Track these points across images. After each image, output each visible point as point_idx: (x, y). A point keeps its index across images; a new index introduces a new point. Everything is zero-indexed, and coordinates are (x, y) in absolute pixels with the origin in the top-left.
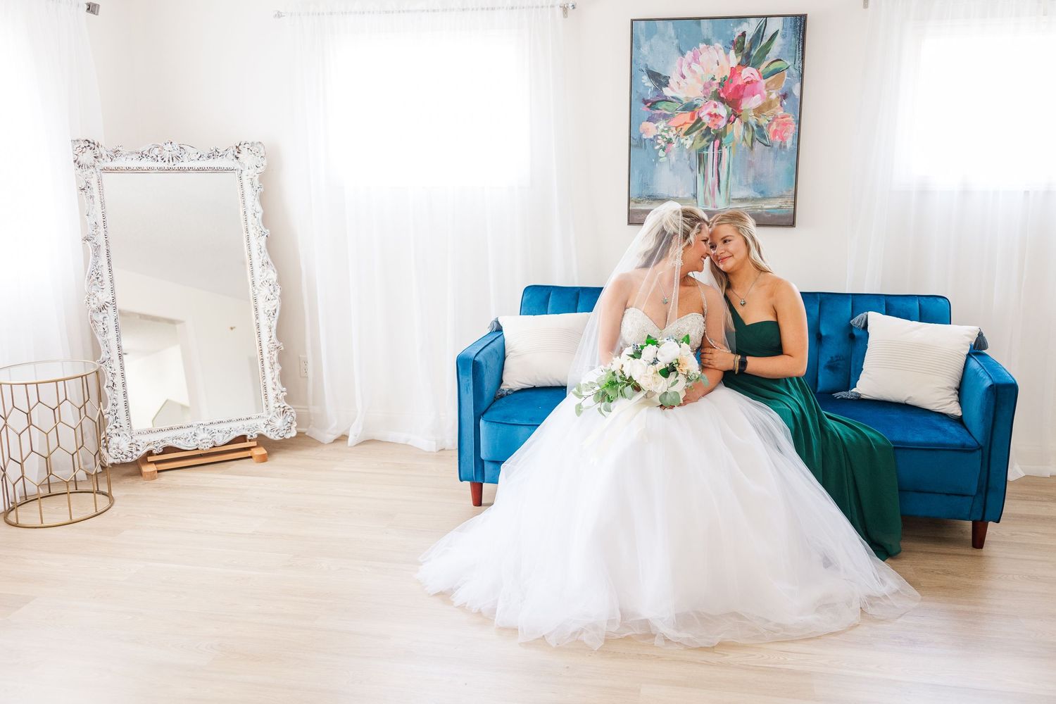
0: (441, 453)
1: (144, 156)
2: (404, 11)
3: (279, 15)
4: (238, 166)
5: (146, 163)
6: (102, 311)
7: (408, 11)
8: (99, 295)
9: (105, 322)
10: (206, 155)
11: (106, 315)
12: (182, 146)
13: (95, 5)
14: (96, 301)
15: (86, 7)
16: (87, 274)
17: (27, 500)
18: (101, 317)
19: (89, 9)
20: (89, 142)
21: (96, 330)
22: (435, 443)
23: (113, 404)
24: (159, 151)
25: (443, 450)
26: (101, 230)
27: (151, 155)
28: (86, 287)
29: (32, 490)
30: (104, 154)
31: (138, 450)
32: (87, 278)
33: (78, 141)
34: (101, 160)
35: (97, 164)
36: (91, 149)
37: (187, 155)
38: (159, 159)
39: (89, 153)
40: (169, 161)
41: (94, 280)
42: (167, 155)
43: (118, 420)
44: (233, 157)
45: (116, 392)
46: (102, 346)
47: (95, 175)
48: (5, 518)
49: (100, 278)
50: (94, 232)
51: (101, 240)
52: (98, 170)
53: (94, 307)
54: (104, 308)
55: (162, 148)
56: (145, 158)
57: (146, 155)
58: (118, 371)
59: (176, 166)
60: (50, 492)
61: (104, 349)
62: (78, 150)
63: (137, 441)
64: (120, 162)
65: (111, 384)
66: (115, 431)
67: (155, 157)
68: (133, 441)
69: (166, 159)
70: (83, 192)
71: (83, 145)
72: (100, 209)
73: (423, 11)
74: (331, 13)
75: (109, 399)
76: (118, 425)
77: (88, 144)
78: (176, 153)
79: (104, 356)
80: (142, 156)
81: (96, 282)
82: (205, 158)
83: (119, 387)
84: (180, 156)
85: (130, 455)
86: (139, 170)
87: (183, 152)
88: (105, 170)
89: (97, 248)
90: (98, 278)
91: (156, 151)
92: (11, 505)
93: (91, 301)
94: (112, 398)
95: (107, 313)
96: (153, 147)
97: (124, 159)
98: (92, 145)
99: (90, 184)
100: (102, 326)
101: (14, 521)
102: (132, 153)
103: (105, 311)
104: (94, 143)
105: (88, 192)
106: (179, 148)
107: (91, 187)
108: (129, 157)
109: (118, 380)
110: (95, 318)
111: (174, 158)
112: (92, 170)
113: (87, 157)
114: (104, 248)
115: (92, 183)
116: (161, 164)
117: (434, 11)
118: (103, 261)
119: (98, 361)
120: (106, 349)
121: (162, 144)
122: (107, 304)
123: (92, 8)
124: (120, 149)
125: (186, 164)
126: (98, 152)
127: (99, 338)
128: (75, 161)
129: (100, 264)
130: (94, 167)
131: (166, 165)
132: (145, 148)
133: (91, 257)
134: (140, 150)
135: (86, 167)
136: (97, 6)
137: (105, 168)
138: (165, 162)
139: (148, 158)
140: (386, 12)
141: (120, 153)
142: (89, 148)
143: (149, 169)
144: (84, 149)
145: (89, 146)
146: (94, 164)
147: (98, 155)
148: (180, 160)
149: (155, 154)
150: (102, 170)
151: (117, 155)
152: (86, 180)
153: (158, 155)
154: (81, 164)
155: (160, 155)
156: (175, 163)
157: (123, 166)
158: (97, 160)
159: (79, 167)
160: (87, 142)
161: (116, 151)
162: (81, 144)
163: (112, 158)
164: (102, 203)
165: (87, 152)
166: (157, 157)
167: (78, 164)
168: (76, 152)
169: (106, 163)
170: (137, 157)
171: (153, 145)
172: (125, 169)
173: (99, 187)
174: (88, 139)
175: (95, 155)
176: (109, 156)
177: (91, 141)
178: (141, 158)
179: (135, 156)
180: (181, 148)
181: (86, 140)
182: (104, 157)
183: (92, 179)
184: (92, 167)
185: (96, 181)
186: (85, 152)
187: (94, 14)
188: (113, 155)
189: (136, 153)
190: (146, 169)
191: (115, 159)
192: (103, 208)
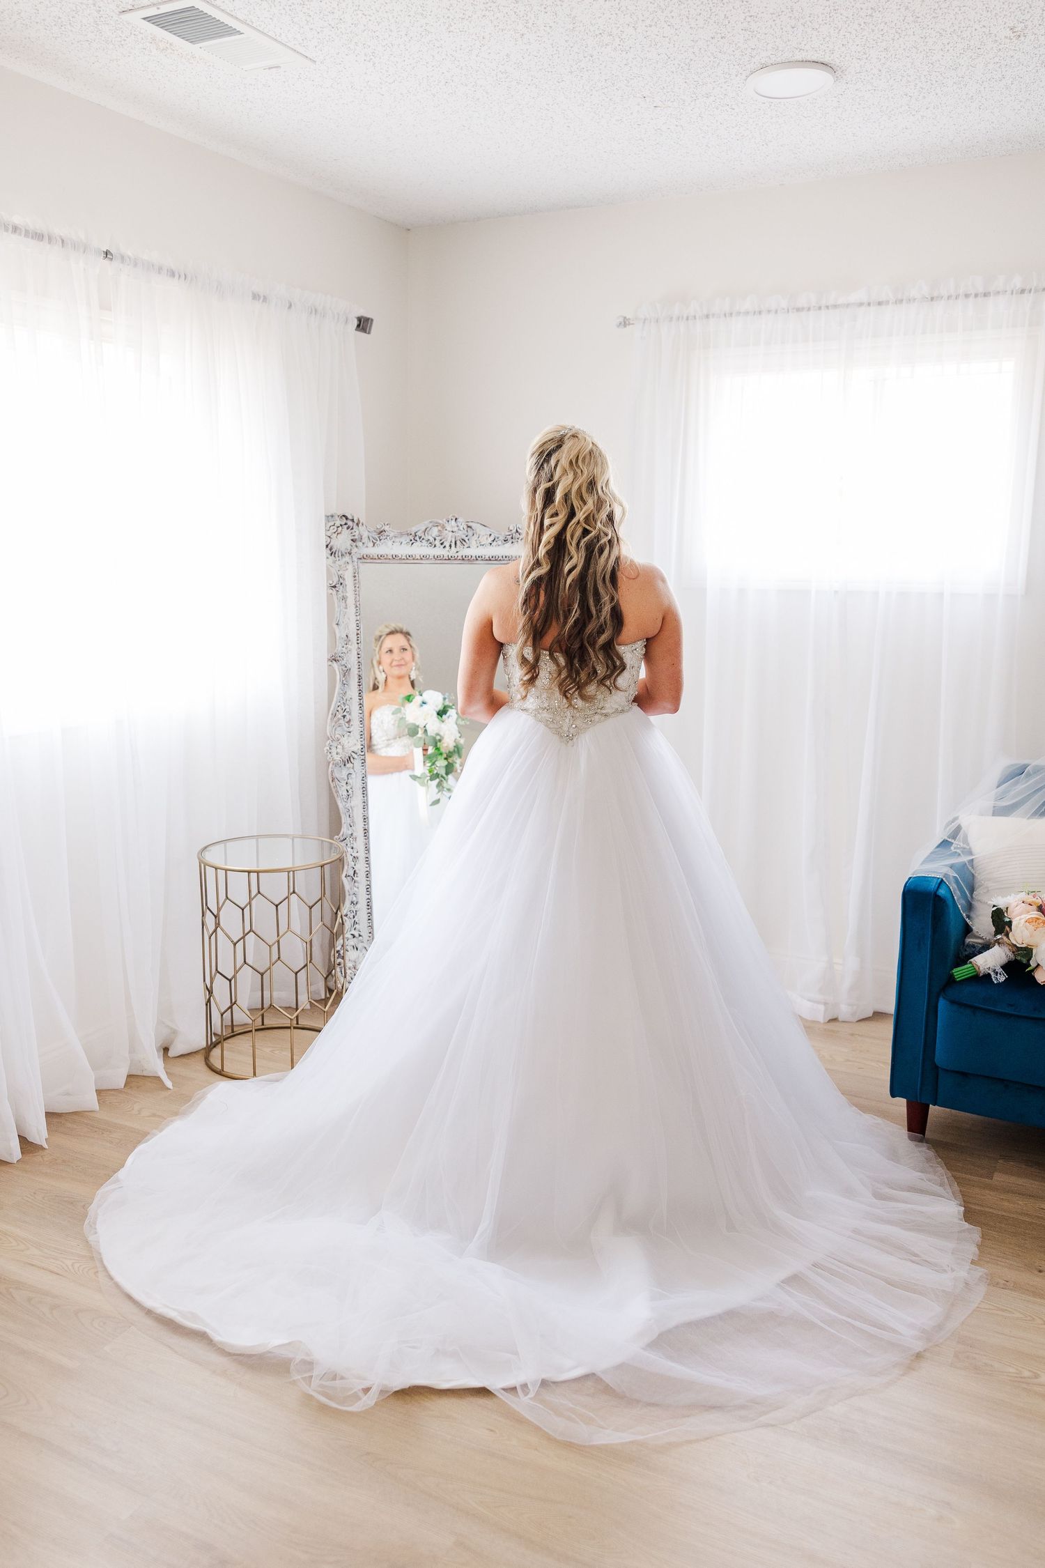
0: (832, 1026)
1: (417, 538)
2: (827, 307)
3: (625, 323)
5: (419, 549)
6: (347, 765)
7: (835, 306)
8: (344, 741)
9: (350, 781)
10: (502, 538)
11: (352, 771)
12: (470, 524)
13: (367, 320)
14: (340, 750)
15: (356, 323)
16: (332, 709)
17: (234, 1032)
18: (345, 772)
19: (358, 326)
20: (347, 519)
21: (337, 792)
22: (822, 1007)
23: (352, 902)
24: (439, 531)
25: (835, 1020)
26: (353, 647)
27: (426, 538)
28: (328, 728)
29: (241, 1017)
30: (365, 535)
32: (330, 716)
33: (332, 516)
34: (360, 544)
35: (355, 550)
36: (348, 528)
37: (475, 537)
38: (437, 543)
39: (346, 533)
40: (450, 546)
41: (339, 719)
42: (449, 537)
43: (357, 926)
45: (356, 884)
46: (343, 817)
47: (350, 567)
48: (207, 1059)
49: (348, 717)
50: (344, 649)
51: (352, 660)
52: (355, 559)
53: (337, 758)
54: (349, 760)
55: (443, 527)
56: (419, 543)
57: (420, 538)
58: (362, 855)
59: (460, 554)
60: (263, 1024)
61: (345, 819)
62: (333, 530)
64: (386, 548)
65: (351, 873)
66: (352, 942)
67: (432, 539)
69: (447, 544)
70: (334, 591)
71: (338, 523)
72: (355, 617)
73: (861, 304)
74: (707, 316)
75: (347, 894)
76: (356, 934)
77: (345, 521)
78: (461, 535)
79: (345, 830)
80: (415, 538)
81: (342, 721)
82: (500, 543)
83: (361, 877)
84: (466, 539)
86: (409, 559)
87: (470, 533)
88: (364, 559)
89: (346, 672)
90: (344, 716)
91: (435, 531)
92: (214, 1040)
93: (334, 751)
94: (351, 893)
95: (353, 768)
96: (431, 525)
97: (390, 543)
98: (350, 523)
99: (344, 579)
100: (345, 787)
101: (218, 1066)
102: (401, 534)
103: (349, 765)
104: (353, 520)
105: (340, 591)
106: (465, 527)
107: (344, 583)
108: (397, 540)
109: (361, 867)
110: (336, 775)
111: (458, 543)
112: (347, 558)
113: (343, 541)
114: (355, 672)
115: (346, 577)
116: (439, 551)
117: (880, 303)
118: (353, 692)
119: (336, 837)
120: (349, 820)
121: (443, 522)
122: (353, 754)
123: (363, 323)
124: (386, 528)
125: (473, 551)
126: (357, 533)
127: (341, 805)
128: (327, 546)
129: (348, 696)
130: (350, 554)
131: (444, 552)
132: (420, 527)
133: (338, 685)
134: (414, 530)
135: (340, 554)
136: (370, 321)
137: (365, 557)
138: (445, 547)
139: (423, 541)
140: (798, 310)
141: (386, 534)
142: (346, 527)
143: (423, 557)
144: (340, 528)
145: (346, 524)
146: (351, 550)
147: (356, 537)
148: (466, 546)
149: (434, 535)
150: (361, 559)
151: (381, 538)
152: (339, 573)
153: (437, 538)
154: (334, 550)
155: (440, 538)
156: (458, 549)
157: (388, 553)
158: (355, 544)
159: (332, 554)
160: (344, 518)
161: (382, 532)
162: (336, 520)
163: (375, 541)
164: (357, 607)
165: (343, 532)
166: (435, 540)
167: (331, 550)
168: (329, 533)
169: (366, 549)
170: (408, 541)
171: (431, 522)
172: (391, 557)
173: (355, 584)
174: (346, 515)
175: (353, 538)
176: (371, 538)
177: (350, 517)
178: (413, 541)
179: (405, 539)
180: (468, 527)
181: (344, 516)
182: (365, 540)
183: (347, 572)
184: (348, 555)
185: (352, 575)
186: (340, 533)
187: (366, 332)
188: (377, 537)
189: (408, 534)
190: (419, 558)
191: (378, 542)
192: (358, 614)
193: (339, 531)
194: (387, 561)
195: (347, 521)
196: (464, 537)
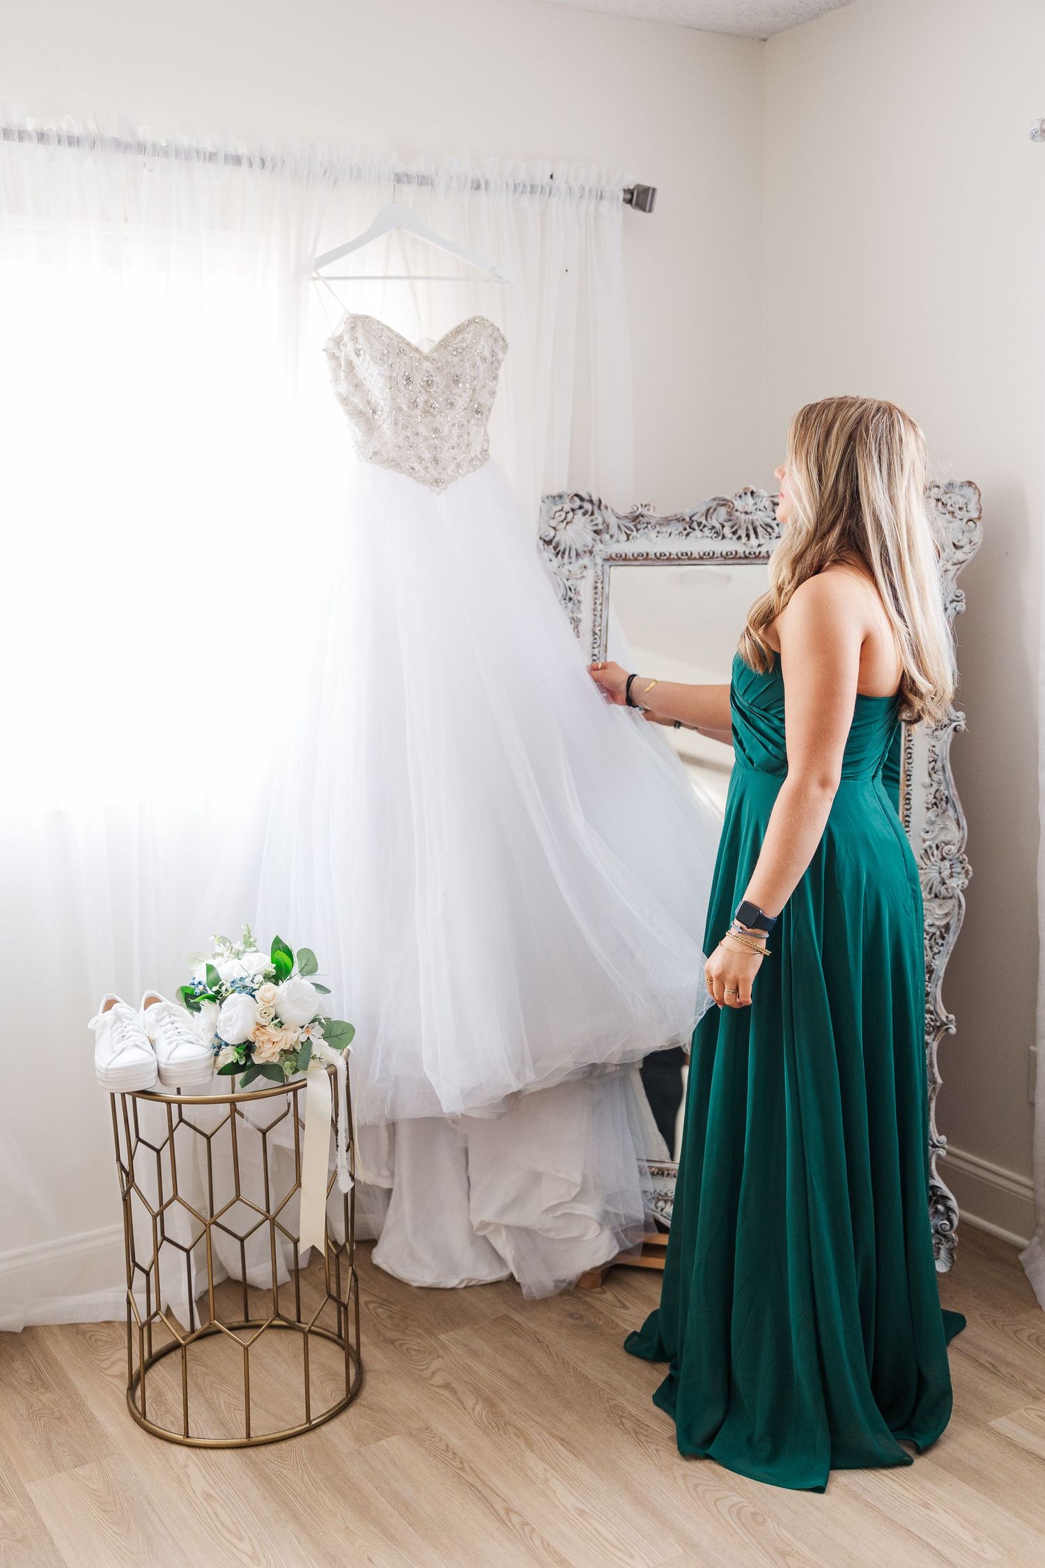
1: (695, 525)
5: (699, 543)
13: (645, 191)
15: (624, 195)
19: (628, 200)
20: (582, 499)
24: (727, 513)
27: (710, 524)
30: (613, 522)
33: (560, 497)
34: (606, 537)
35: (599, 547)
36: (585, 514)
38: (727, 531)
39: (581, 523)
42: (742, 524)
47: (590, 574)
52: (599, 561)
56: (698, 533)
57: (699, 524)
62: (559, 517)
64: (645, 542)
67: (718, 526)
69: (743, 533)
71: (567, 507)
77: (578, 502)
78: (763, 517)
80: (691, 526)
84: (774, 524)
86: (686, 558)
88: (612, 560)
91: (722, 514)
96: (714, 504)
97: (653, 534)
98: (587, 506)
102: (669, 520)
104: (591, 501)
106: (766, 505)
107: (575, 598)
108: (664, 529)
111: (760, 530)
112: (586, 560)
113: (577, 533)
121: (730, 498)
123: (639, 198)
124: (645, 512)
126: (600, 521)
128: (548, 542)
130: (591, 552)
131: (738, 547)
132: (696, 508)
134: (688, 511)
135: (573, 554)
136: (651, 191)
137: (614, 556)
138: (739, 538)
139: (706, 529)
141: (645, 520)
142: (580, 512)
143: (704, 556)
144: (571, 515)
145: (581, 507)
146: (593, 547)
147: (600, 527)
148: (774, 535)
149: (721, 520)
150: (608, 560)
151: (639, 526)
152: (568, 584)
153: (725, 524)
154: (561, 548)
155: (730, 524)
156: (762, 541)
157: (649, 551)
158: (598, 538)
159: (558, 554)
160: (576, 499)
161: (637, 517)
162: (566, 503)
163: (629, 532)
164: (595, 634)
165: (574, 521)
166: (723, 526)
167: (555, 548)
168: (553, 523)
169: (617, 544)
170: (681, 529)
171: (714, 499)
172: (653, 557)
173: (596, 599)
174: (580, 493)
175: (595, 528)
176: (623, 528)
177: (586, 497)
178: (689, 530)
179: (676, 528)
181: (577, 495)
182: (614, 530)
183: (583, 581)
184: (588, 554)
185: (591, 585)
186: (571, 522)
187: (644, 210)
188: (631, 525)
189: (678, 520)
190: (698, 557)
191: (635, 533)
192: (596, 646)
193: (569, 518)
194: (649, 562)
195: (586, 504)
196: (769, 521)
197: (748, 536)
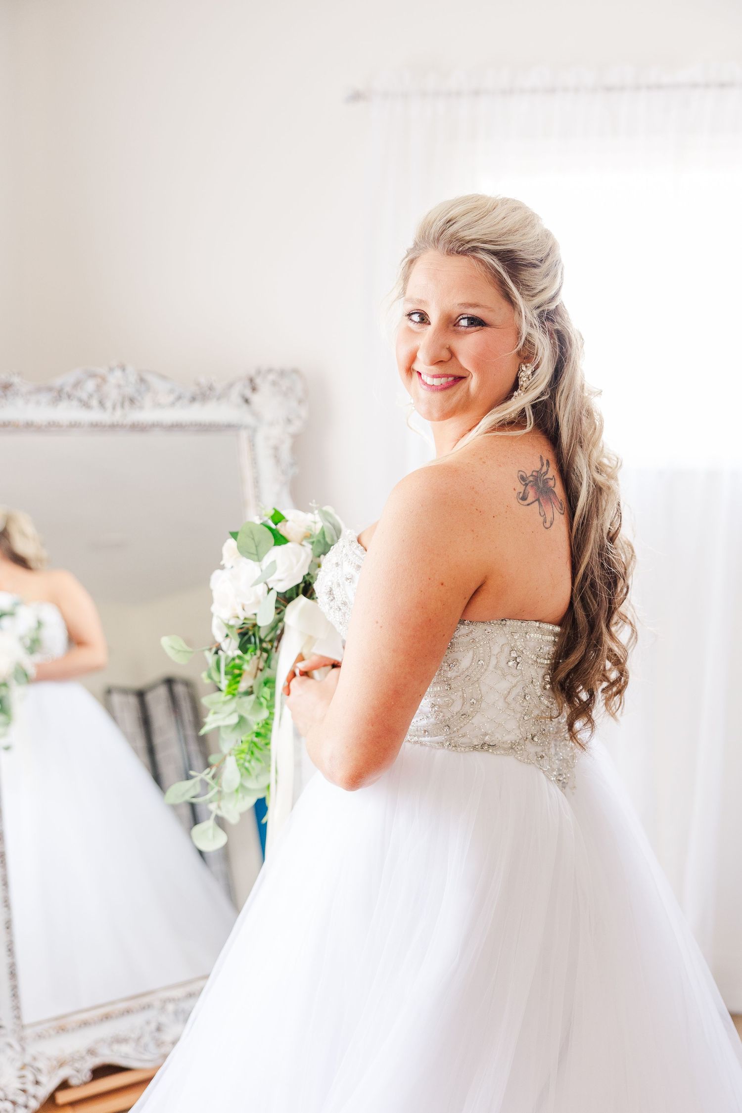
1: (63, 396)
3: (356, 97)
4: (249, 419)
5: (66, 412)
7: (659, 87)
10: (189, 396)
12: (143, 375)
24: (97, 385)
27: (77, 396)
31: (37, 1083)
37: (150, 395)
38: (94, 402)
42: (113, 394)
44: (240, 401)
55: (104, 379)
56: (66, 402)
57: (67, 395)
59: (127, 420)
63: (35, 1059)
64: (12, 410)
67: (86, 397)
68: (28, 1059)
69: (109, 404)
73: (695, 86)
78: (130, 390)
80: (59, 395)
82: (185, 403)
84: (138, 397)
85: (21, 1099)
86: (52, 427)
87: (142, 388)
91: (90, 385)
96: (84, 376)
97: (21, 403)
102: (38, 390)
106: (137, 380)
108: (32, 398)
111: (125, 402)
116: (95, 415)
117: (722, 85)
121: (102, 370)
124: (16, 380)
125: (146, 414)
131: (105, 417)
132: (66, 380)
134: (58, 382)
138: (105, 409)
139: (72, 400)
140: (609, 89)
141: (13, 389)
143: (74, 425)
148: (138, 407)
149: (88, 391)
151: (7, 394)
153: (93, 395)
155: (97, 395)
156: (124, 412)
157: (18, 419)
166: (90, 398)
170: (50, 398)
171: (84, 372)
178: (57, 400)
179: (45, 398)
180: (142, 380)
188: (3, 394)
189: (48, 390)
190: (66, 425)
196: (132, 394)
197: (114, 408)
